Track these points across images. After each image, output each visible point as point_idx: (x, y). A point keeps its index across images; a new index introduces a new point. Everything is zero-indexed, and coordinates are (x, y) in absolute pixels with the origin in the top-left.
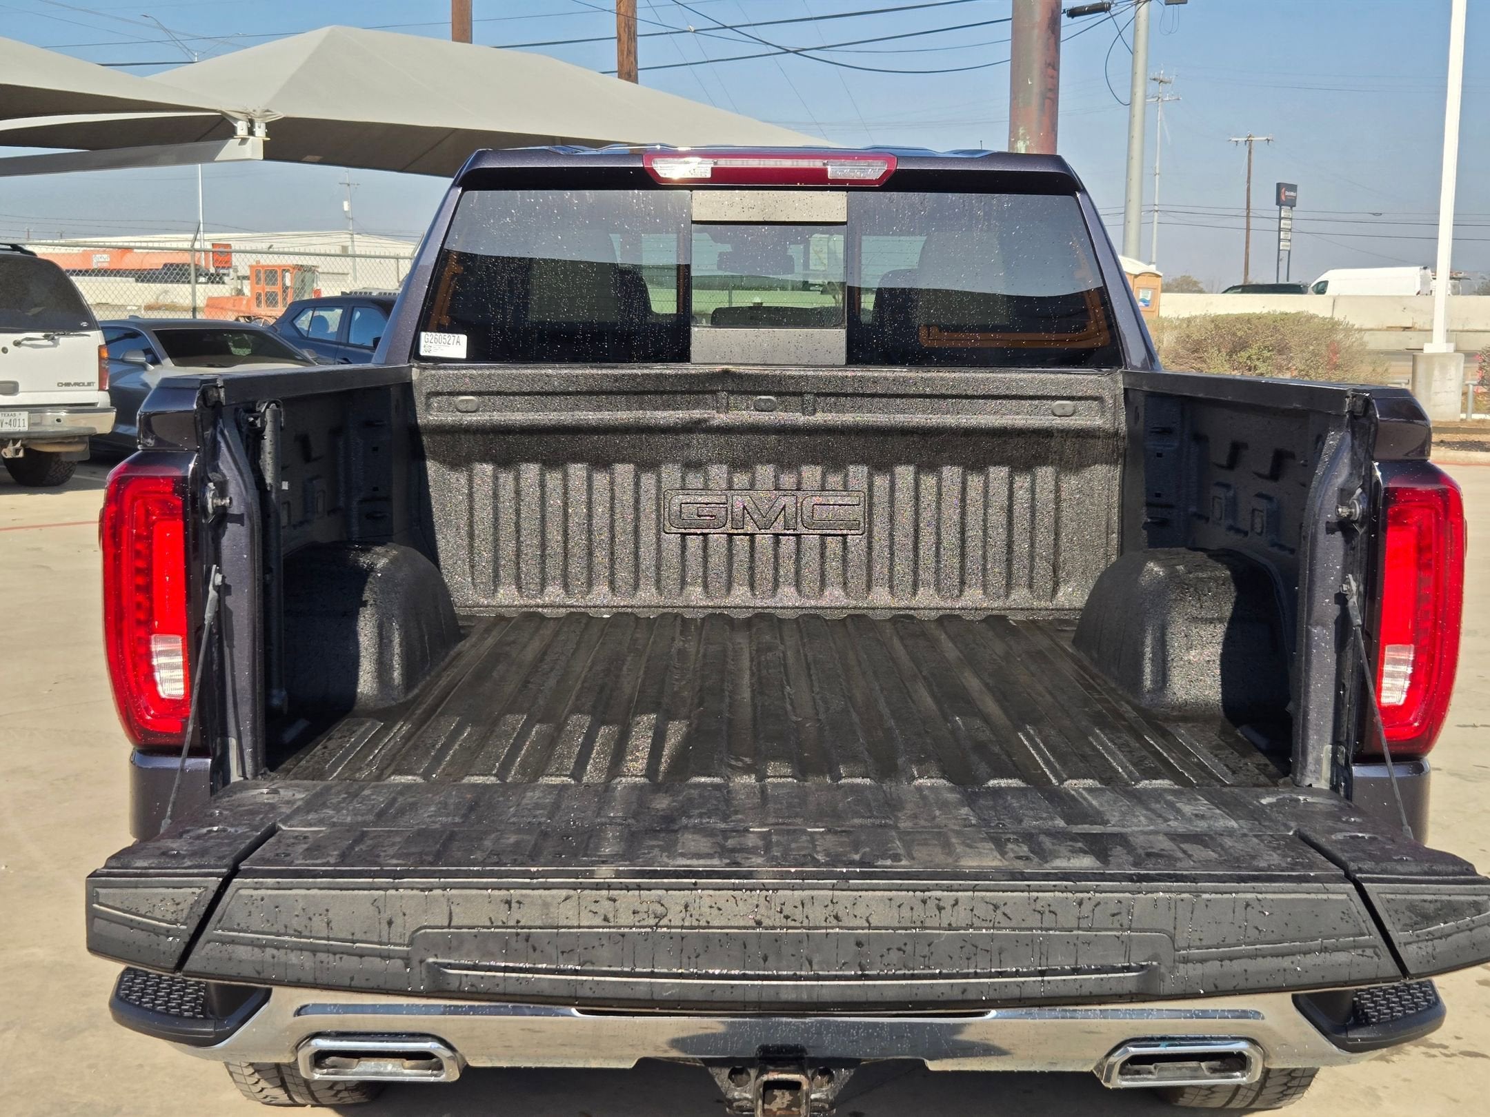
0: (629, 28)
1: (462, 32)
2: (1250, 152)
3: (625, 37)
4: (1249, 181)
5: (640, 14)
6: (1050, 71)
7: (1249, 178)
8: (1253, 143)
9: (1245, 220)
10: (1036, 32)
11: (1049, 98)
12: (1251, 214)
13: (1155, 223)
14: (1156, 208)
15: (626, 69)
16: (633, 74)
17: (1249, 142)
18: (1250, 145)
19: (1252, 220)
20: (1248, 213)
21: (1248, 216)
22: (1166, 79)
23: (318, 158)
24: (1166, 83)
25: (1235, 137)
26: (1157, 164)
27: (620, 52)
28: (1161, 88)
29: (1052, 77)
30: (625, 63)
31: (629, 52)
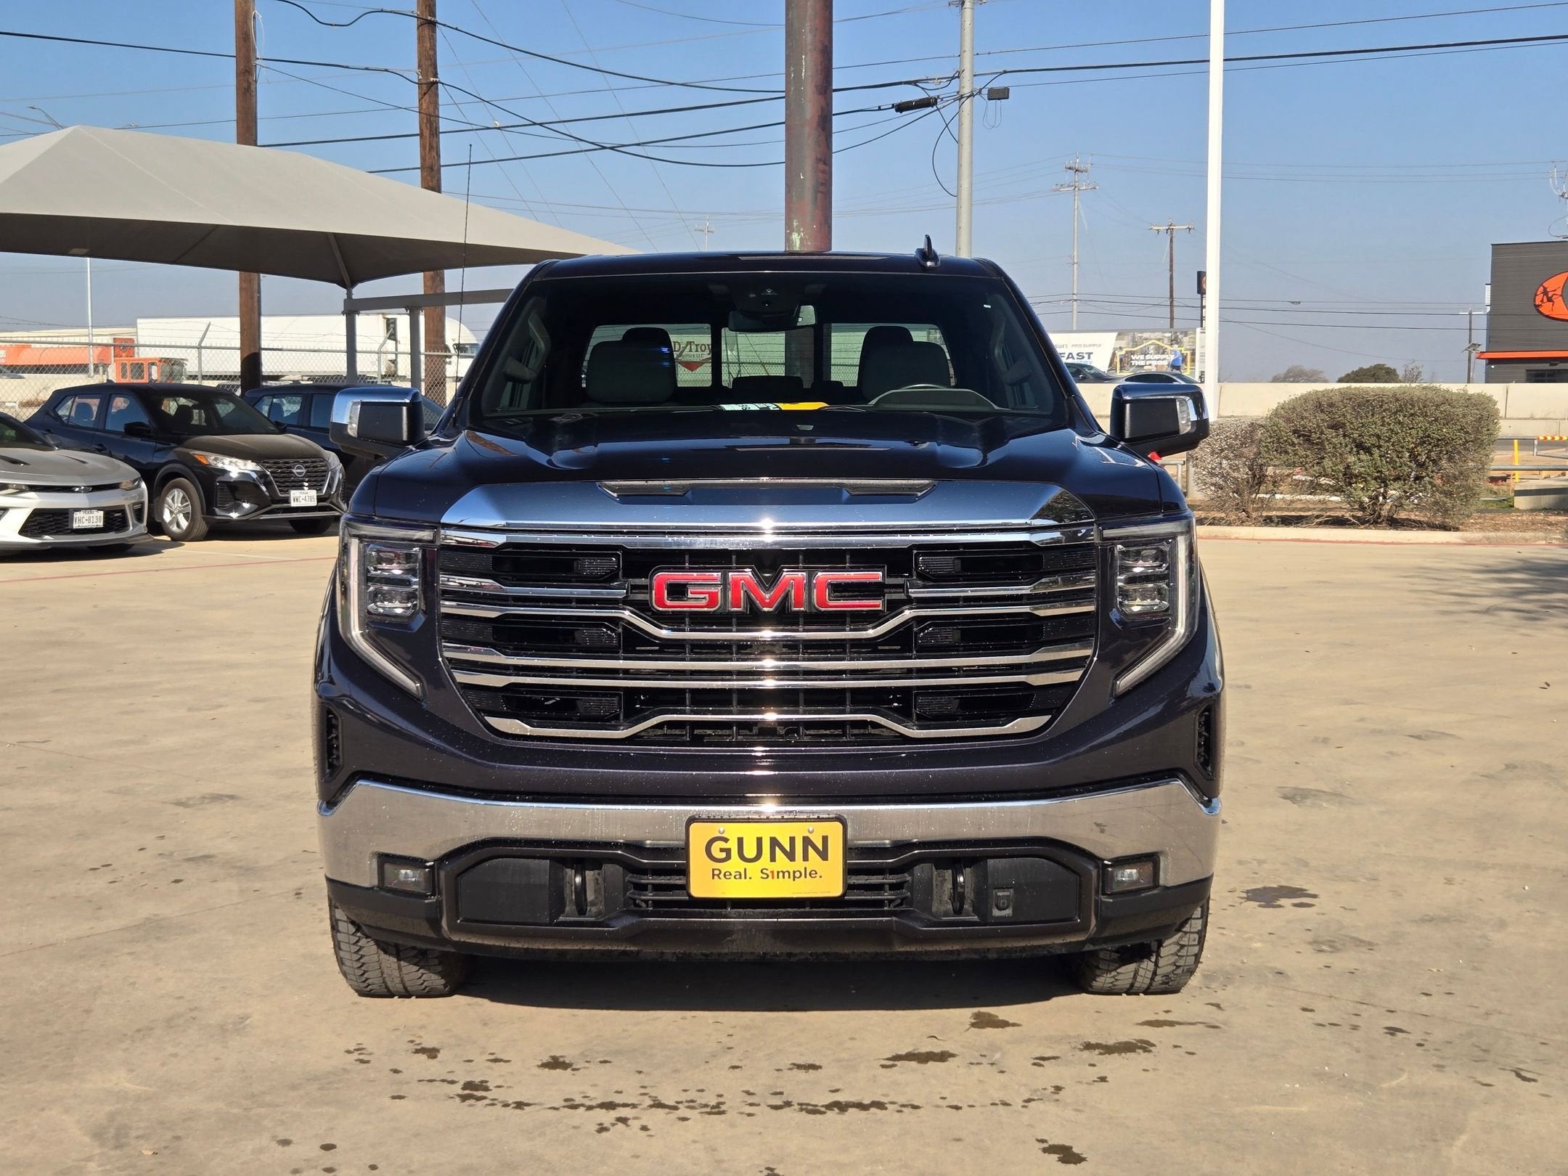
0: (431, 124)
1: (247, 133)
2: (1171, 241)
3: (427, 133)
4: (1171, 270)
5: (442, 112)
6: (821, 166)
7: (1171, 266)
8: (1174, 232)
9: (1169, 308)
10: (807, 130)
11: (820, 192)
12: (1175, 303)
13: (1075, 312)
14: (1075, 297)
15: (428, 163)
16: (435, 168)
17: (1170, 230)
18: (1171, 233)
19: (1175, 309)
20: (1172, 302)
21: (1171, 305)
22: (1082, 167)
23: (85, 251)
24: (1082, 172)
25: (1156, 226)
26: (1075, 253)
27: (423, 146)
28: (1078, 176)
29: (823, 172)
30: (427, 158)
31: (431, 147)
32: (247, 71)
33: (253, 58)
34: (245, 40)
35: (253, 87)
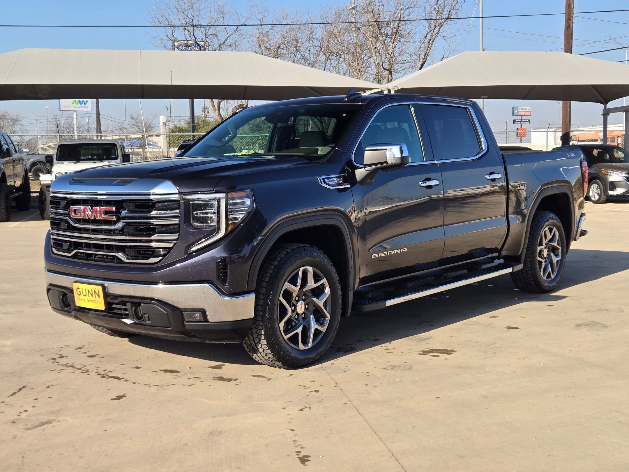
32: (569, 19)
33: (571, 13)
34: (568, 7)
35: (571, 25)
